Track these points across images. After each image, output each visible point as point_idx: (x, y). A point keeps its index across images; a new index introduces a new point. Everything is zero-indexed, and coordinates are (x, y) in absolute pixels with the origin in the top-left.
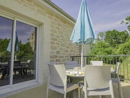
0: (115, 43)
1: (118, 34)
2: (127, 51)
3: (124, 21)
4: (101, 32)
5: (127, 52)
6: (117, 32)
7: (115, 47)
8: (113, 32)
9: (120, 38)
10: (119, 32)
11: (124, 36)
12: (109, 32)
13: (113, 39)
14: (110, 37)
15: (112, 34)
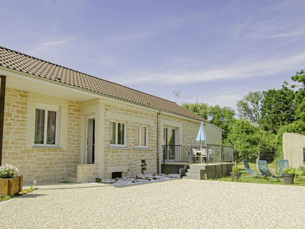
3: (288, 82)
4: (254, 92)
8: (282, 93)
12: (271, 93)
15: (277, 99)
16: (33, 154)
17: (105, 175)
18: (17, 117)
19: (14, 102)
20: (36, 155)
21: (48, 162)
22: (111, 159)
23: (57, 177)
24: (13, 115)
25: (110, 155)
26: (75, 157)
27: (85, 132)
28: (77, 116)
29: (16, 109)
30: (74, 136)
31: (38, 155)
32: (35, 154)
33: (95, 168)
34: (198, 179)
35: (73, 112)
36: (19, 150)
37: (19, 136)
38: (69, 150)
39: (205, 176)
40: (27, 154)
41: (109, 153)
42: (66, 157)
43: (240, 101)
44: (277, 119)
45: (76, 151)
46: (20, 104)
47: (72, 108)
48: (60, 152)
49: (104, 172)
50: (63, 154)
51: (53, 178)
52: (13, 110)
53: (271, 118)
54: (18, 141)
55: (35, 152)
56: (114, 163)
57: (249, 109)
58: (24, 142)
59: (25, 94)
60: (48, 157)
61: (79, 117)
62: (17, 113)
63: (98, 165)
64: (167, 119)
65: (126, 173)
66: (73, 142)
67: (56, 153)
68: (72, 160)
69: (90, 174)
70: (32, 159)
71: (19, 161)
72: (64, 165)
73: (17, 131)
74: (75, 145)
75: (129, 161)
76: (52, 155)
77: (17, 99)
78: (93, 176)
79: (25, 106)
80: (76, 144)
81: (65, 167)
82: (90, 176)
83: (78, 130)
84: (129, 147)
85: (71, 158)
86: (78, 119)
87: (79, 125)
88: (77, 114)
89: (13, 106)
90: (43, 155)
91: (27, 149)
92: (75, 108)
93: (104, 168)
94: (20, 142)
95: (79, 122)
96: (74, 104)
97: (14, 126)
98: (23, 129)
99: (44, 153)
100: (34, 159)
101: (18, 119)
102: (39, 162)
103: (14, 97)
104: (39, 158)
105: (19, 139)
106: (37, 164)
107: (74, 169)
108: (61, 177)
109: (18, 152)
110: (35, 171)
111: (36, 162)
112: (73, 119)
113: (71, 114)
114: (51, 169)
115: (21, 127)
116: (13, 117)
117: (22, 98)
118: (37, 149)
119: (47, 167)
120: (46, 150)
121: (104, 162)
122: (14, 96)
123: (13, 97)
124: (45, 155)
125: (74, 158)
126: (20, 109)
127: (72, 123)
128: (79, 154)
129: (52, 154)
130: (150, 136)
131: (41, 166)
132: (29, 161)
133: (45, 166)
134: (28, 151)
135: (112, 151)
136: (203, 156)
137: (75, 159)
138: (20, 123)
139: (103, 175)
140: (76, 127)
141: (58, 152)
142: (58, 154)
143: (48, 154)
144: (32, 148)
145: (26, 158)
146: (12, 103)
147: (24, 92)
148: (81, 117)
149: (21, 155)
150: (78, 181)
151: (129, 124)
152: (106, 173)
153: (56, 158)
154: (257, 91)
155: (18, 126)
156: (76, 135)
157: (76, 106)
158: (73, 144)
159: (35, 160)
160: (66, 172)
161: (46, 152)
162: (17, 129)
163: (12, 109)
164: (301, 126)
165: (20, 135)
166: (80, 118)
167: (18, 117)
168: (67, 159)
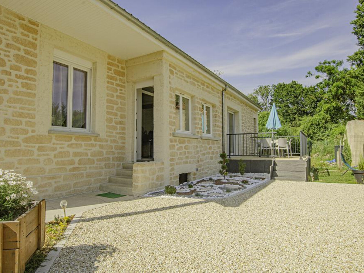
0: (295, 113)
1: (302, 92)
2: (315, 131)
3: (312, 73)
4: (264, 86)
5: (316, 133)
6: (300, 86)
7: (294, 122)
8: (292, 87)
9: (307, 101)
10: (304, 87)
11: (314, 98)
13: (291, 103)
14: (284, 99)
15: (287, 93)
16: (49, 145)
17: (171, 179)
18: (16, 70)
19: (10, 38)
20: (55, 146)
21: (77, 159)
22: (178, 152)
23: (91, 186)
24: (8, 64)
25: (176, 147)
26: (119, 151)
27: (133, 110)
28: (120, 83)
29: (13, 52)
30: (116, 116)
31: (58, 147)
32: (54, 144)
33: (159, 168)
34: (303, 181)
35: (114, 75)
36: (22, 137)
37: (21, 108)
38: (109, 139)
39: (312, 176)
40: (37, 145)
41: (175, 144)
42: (105, 151)
43: (250, 94)
44: (288, 113)
45: (120, 141)
46: (22, 44)
47: (113, 68)
48: (97, 142)
49: (171, 175)
50: (100, 145)
51: (85, 188)
52: (7, 53)
53: (282, 112)
54: (19, 119)
55: (54, 141)
56: (181, 159)
57: (259, 103)
58: (31, 120)
59: (33, 26)
60: (76, 150)
61: (122, 84)
62: (17, 62)
63: (163, 163)
64: (229, 99)
65: (195, 174)
66: (115, 125)
67: (89, 142)
68: (114, 156)
69: (153, 180)
70: (48, 155)
71: (21, 158)
72: (103, 164)
73: (16, 97)
74: (118, 131)
75: (197, 156)
76: (84, 147)
77: (15, 33)
78: (157, 182)
79: (32, 50)
80: (120, 130)
81: (104, 167)
82: (153, 183)
83: (122, 106)
84: (196, 134)
85: (112, 152)
86: (121, 88)
87: (124, 98)
88: (120, 80)
89: (8, 45)
90: (68, 146)
91: (37, 135)
92: (117, 69)
93: (170, 168)
94: (24, 120)
95: (123, 93)
96: (116, 62)
97: (10, 86)
98: (29, 95)
99: (69, 143)
100: (52, 154)
101: (18, 73)
102: (60, 159)
103: (10, 27)
104: (60, 153)
105: (21, 115)
106: (57, 163)
107: (117, 170)
108: (99, 185)
109: (20, 140)
110: (53, 178)
111: (55, 160)
112: (115, 86)
113: (111, 78)
114: (82, 172)
115: (24, 90)
116: (7, 68)
117: (26, 32)
118: (56, 136)
119: (75, 169)
120: (73, 138)
121: (170, 157)
122: (9, 24)
123: (8, 28)
124: (70, 146)
125: (116, 151)
126: (22, 53)
127: (113, 93)
128: (123, 145)
129: (83, 144)
130: (216, 120)
131: (64, 166)
132: (42, 159)
133: (72, 167)
134: (39, 139)
135: (179, 140)
136: (280, 148)
137: (118, 153)
138: (22, 83)
139: (169, 179)
140: (119, 101)
141: (92, 142)
142: (92, 145)
143: (76, 144)
144: (47, 134)
145: (36, 152)
146: (6, 39)
147: (31, 22)
148: (126, 85)
149: (27, 146)
150: (135, 192)
151: (196, 100)
152: (172, 176)
153: (89, 153)
154: (267, 85)
155: (18, 87)
156: (119, 113)
157: (118, 66)
158: (115, 128)
159: (53, 156)
160: (106, 176)
161: (73, 141)
162: (16, 93)
163: (6, 51)
164: (324, 118)
165: (21, 105)
166: (124, 87)
167: (18, 69)
168: (106, 154)
